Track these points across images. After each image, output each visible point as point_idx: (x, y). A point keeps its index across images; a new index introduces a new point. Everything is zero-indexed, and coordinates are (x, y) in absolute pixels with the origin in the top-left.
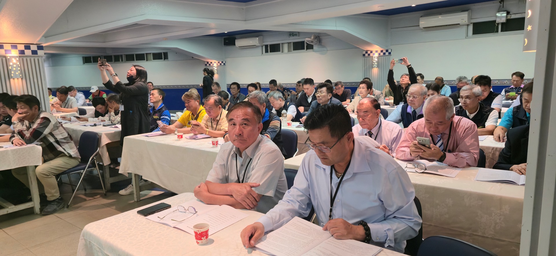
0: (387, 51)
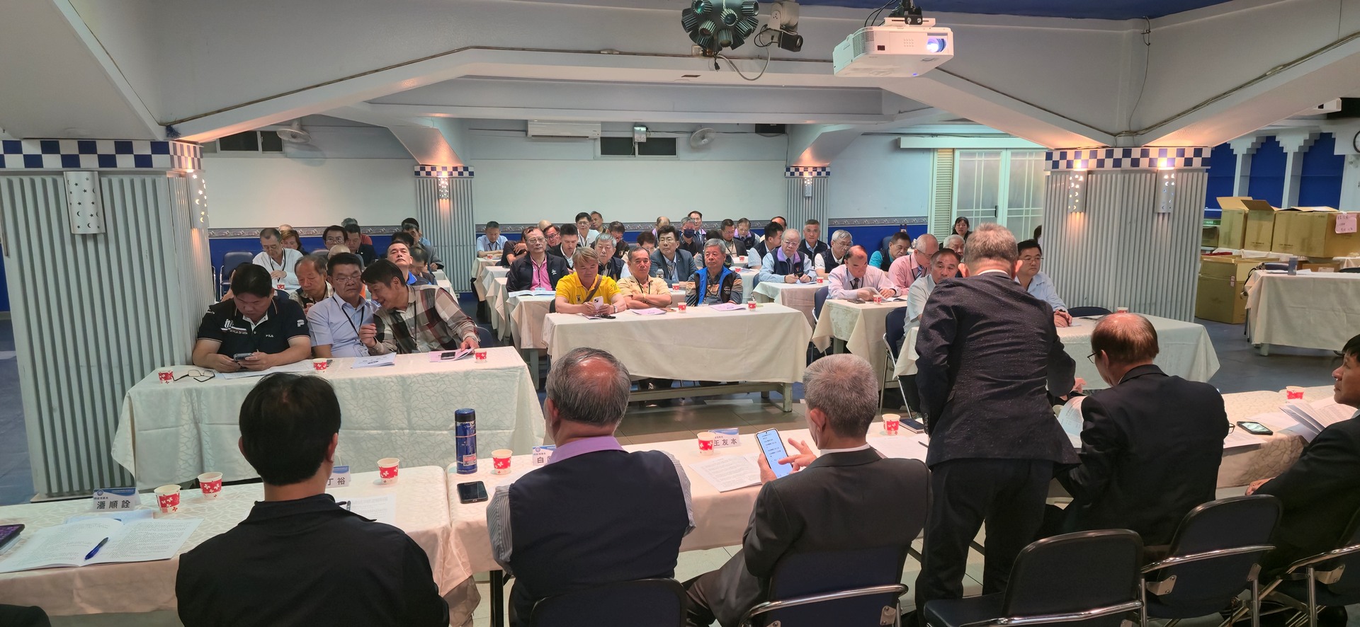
0: (466, 169)
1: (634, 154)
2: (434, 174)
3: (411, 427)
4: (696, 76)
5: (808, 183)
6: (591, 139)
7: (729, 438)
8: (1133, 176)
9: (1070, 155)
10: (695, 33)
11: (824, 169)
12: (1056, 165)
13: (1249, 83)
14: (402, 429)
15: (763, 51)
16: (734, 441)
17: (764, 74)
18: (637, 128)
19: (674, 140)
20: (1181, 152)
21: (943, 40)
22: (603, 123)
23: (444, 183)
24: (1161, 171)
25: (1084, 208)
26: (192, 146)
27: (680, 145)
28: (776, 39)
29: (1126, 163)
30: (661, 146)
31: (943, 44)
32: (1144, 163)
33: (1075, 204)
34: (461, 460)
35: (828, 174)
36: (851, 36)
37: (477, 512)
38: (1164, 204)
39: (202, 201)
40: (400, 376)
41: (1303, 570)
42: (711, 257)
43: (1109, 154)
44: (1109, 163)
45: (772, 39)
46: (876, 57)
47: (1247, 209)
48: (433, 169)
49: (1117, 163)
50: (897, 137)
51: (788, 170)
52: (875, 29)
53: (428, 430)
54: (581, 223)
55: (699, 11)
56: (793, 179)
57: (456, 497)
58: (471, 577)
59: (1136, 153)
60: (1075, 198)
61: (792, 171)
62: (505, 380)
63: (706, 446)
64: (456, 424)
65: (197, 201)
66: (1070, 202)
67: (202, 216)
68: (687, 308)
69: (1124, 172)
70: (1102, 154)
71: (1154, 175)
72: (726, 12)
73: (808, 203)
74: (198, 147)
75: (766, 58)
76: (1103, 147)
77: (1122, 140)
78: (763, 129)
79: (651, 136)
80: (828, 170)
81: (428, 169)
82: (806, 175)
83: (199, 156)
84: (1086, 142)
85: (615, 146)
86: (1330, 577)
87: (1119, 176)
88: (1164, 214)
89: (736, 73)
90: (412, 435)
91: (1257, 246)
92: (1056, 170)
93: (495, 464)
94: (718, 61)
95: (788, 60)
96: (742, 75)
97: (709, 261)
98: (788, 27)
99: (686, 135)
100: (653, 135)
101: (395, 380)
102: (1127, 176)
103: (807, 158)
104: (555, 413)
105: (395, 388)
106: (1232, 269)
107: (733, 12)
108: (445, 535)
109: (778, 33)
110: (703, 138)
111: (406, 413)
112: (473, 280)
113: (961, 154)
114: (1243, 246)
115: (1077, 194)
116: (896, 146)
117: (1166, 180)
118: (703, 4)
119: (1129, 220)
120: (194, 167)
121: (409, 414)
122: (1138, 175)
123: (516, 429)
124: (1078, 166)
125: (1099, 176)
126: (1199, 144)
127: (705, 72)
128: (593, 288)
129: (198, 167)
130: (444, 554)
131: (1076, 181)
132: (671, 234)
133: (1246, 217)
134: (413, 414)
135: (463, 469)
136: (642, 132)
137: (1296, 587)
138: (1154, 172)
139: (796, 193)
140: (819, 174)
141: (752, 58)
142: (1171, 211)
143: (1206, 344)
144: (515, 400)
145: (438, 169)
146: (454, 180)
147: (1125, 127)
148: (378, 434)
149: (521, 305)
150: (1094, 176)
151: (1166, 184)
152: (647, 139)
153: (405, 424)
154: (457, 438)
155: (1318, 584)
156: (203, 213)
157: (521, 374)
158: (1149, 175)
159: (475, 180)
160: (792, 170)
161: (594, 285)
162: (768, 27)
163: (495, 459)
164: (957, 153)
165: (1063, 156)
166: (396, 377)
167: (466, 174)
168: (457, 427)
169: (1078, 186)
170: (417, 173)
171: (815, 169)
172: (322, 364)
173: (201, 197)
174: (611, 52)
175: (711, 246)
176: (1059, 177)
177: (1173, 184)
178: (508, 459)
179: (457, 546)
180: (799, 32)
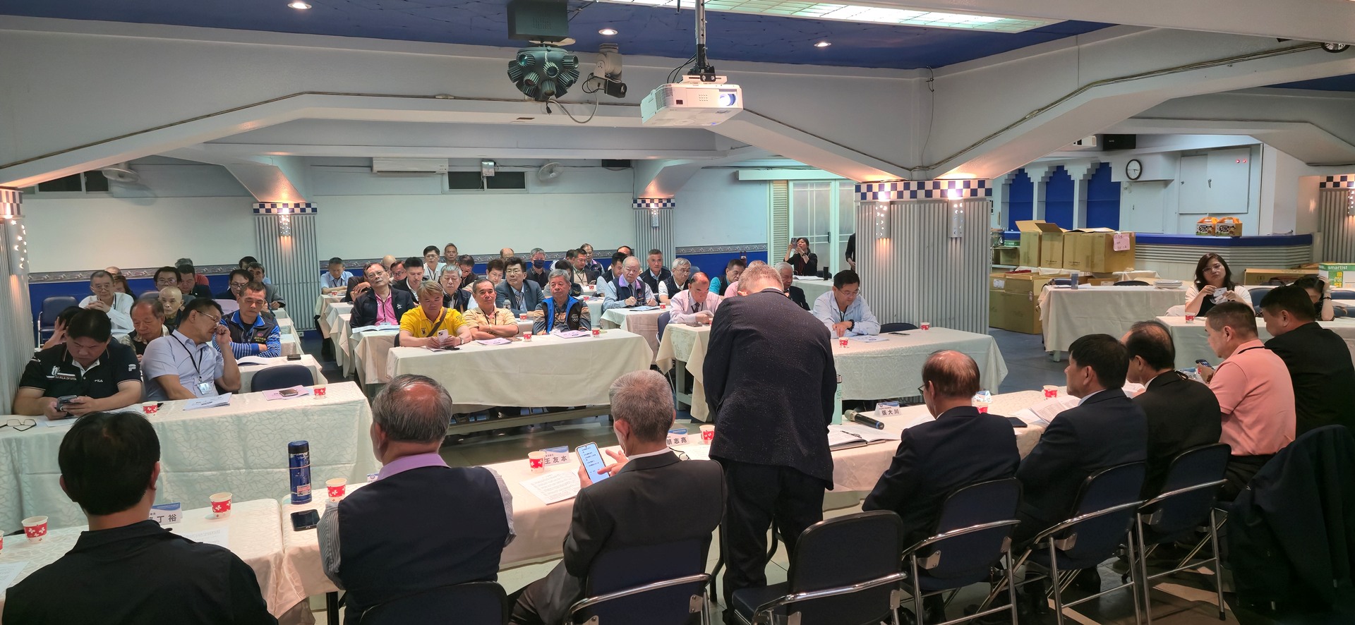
1: (483, 188)
2: (274, 211)
3: (248, 467)
4: (531, 119)
5: (655, 213)
6: (438, 174)
7: (559, 455)
8: (927, 205)
9: (875, 187)
10: (521, 84)
11: (669, 200)
12: (864, 196)
13: (1014, 124)
14: (239, 469)
15: (591, 97)
16: (564, 459)
17: (594, 117)
18: (485, 163)
19: (522, 175)
20: (967, 184)
21: (733, 95)
22: (450, 159)
23: (285, 220)
24: (951, 201)
25: (889, 235)
26: (10, 191)
27: (529, 179)
28: (602, 86)
29: (921, 194)
30: (510, 180)
31: (733, 98)
32: (936, 194)
33: (881, 231)
34: (296, 491)
35: (673, 205)
36: (654, 91)
37: (310, 538)
38: (956, 229)
39: (21, 246)
40: (236, 415)
41: (1045, 540)
42: (557, 287)
43: (907, 186)
44: (907, 194)
45: (599, 86)
46: (676, 109)
47: (1040, 231)
48: (274, 205)
49: (913, 195)
50: (735, 170)
51: (635, 201)
52: (674, 85)
53: (266, 468)
54: (429, 256)
55: (523, 64)
56: (640, 211)
57: (289, 524)
58: (306, 601)
59: (929, 185)
60: (881, 226)
61: (639, 203)
62: (345, 415)
63: (536, 464)
64: (289, 456)
65: (16, 248)
66: (877, 229)
67: (22, 262)
68: (533, 336)
69: (920, 202)
70: (900, 186)
71: (946, 204)
72: (548, 65)
73: (656, 233)
74: (17, 192)
75: (595, 103)
76: (902, 180)
77: (916, 174)
78: (608, 164)
79: (499, 171)
80: (672, 201)
81: (268, 206)
82: (652, 206)
83: (18, 201)
84: (886, 177)
85: (463, 180)
86: (1066, 545)
87: (916, 205)
88: (956, 238)
89: (568, 115)
90: (249, 473)
91: (1051, 263)
92: (865, 201)
93: (329, 493)
94: (549, 105)
95: (615, 104)
96: (573, 119)
97: (555, 291)
98: (612, 76)
99: (534, 169)
100: (501, 170)
101: (230, 419)
102: (922, 205)
103: (653, 191)
104: (383, 435)
105: (230, 427)
106: (1029, 285)
107: (554, 65)
108: (278, 562)
109: (604, 81)
110: (551, 172)
111: (242, 453)
112: (317, 317)
113: (795, 185)
114: (1039, 265)
115: (882, 222)
116: (735, 179)
117: (956, 209)
118: (526, 58)
119: (927, 245)
120: (12, 213)
121: (245, 454)
122: (932, 205)
123: (357, 462)
124: (883, 197)
125: (900, 206)
126: (982, 177)
127: (536, 114)
128: (438, 320)
129: (17, 211)
130: (277, 579)
131: (881, 211)
132: (518, 266)
133: (1040, 238)
134: (249, 453)
135: (297, 500)
136: (490, 167)
137: (1041, 554)
138: (945, 202)
139: (643, 223)
140: (665, 205)
141: (581, 103)
142: (962, 235)
143: (995, 353)
144: (356, 434)
145: (279, 206)
146: (296, 217)
147: (918, 163)
148: (214, 475)
149: (365, 341)
150: (896, 206)
151: (956, 212)
152: (495, 173)
153: (241, 463)
154: (290, 470)
155: (1057, 550)
156: (22, 259)
157: (362, 407)
158: (941, 205)
159: (317, 217)
160: (639, 201)
161: (439, 318)
162: (595, 75)
163: (329, 488)
164: (791, 184)
165: (870, 188)
166: (231, 417)
167: (309, 210)
168: (290, 459)
169: (882, 215)
170: (256, 211)
171: (660, 200)
172: (152, 407)
173: (20, 243)
174: (446, 97)
175: (556, 276)
176: (867, 207)
177: (962, 212)
178: (343, 487)
179: (290, 571)
180: (623, 80)
